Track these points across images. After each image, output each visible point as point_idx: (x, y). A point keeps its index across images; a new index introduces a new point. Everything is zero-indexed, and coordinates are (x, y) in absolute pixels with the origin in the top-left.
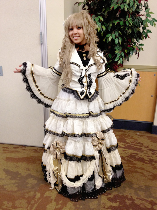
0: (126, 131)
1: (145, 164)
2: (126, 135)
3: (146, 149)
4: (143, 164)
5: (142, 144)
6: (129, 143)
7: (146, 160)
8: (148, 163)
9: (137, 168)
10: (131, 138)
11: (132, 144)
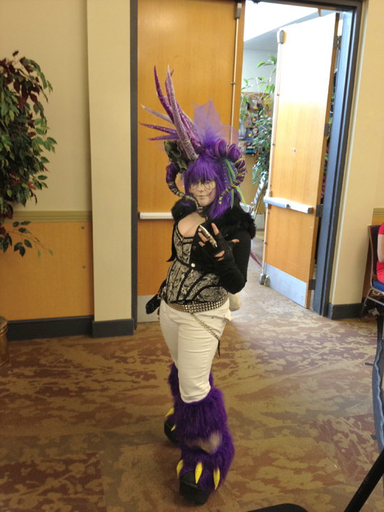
0: (44, 340)
1: (68, 399)
2: (42, 351)
3: (76, 371)
4: (64, 400)
5: (70, 361)
6: (45, 365)
7: (72, 392)
8: (75, 396)
9: (53, 409)
10: (51, 354)
11: (50, 367)
